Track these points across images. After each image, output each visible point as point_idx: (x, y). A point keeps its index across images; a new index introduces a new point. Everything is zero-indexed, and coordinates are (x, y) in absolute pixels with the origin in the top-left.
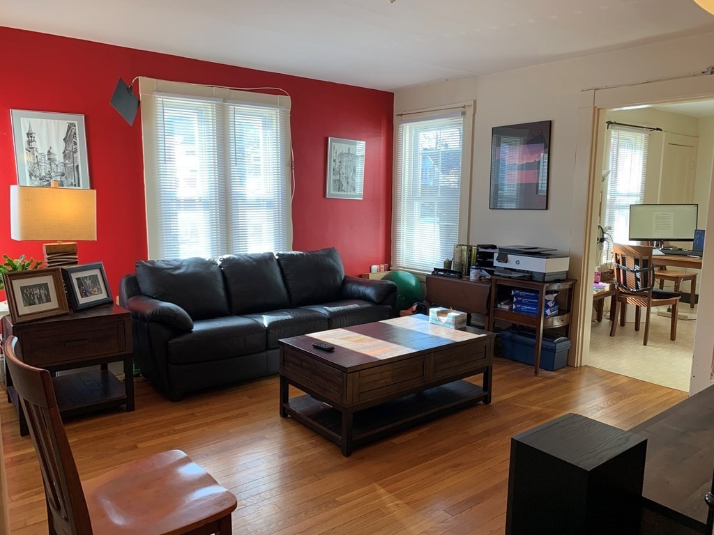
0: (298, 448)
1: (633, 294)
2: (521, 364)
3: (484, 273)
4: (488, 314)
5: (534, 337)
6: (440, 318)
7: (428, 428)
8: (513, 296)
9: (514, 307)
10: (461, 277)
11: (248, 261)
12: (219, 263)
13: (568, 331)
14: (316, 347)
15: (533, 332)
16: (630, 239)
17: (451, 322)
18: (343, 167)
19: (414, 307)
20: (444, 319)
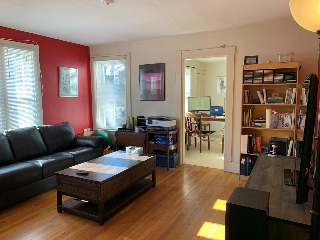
0: (75, 227)
1: (195, 133)
2: (160, 167)
3: (141, 129)
4: (145, 147)
5: (166, 155)
6: (131, 151)
7: (134, 203)
8: (155, 138)
9: (156, 142)
10: (131, 131)
11: (22, 132)
12: (5, 134)
13: (177, 151)
14: (78, 174)
15: (165, 153)
16: (189, 111)
17: (137, 152)
18: (68, 81)
19: (109, 147)
20: (133, 151)
